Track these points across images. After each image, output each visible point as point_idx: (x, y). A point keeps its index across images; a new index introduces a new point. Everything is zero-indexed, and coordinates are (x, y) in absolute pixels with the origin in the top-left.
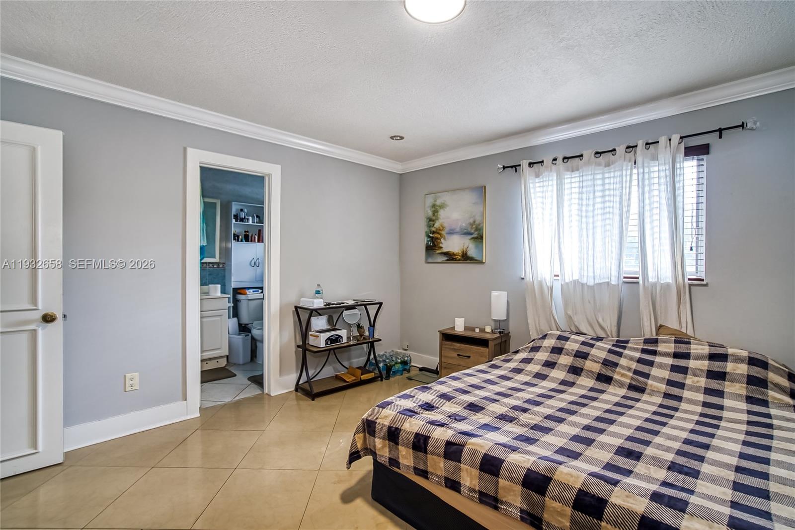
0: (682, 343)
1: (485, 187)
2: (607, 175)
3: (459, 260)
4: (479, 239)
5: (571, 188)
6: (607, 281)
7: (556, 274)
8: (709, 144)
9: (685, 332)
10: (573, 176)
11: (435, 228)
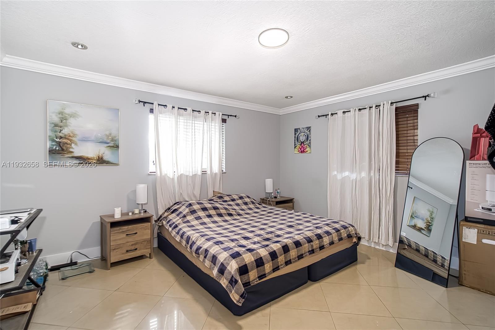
1: (118, 109)
4: (115, 147)
6: (197, 173)
8: (227, 120)
11: (62, 133)
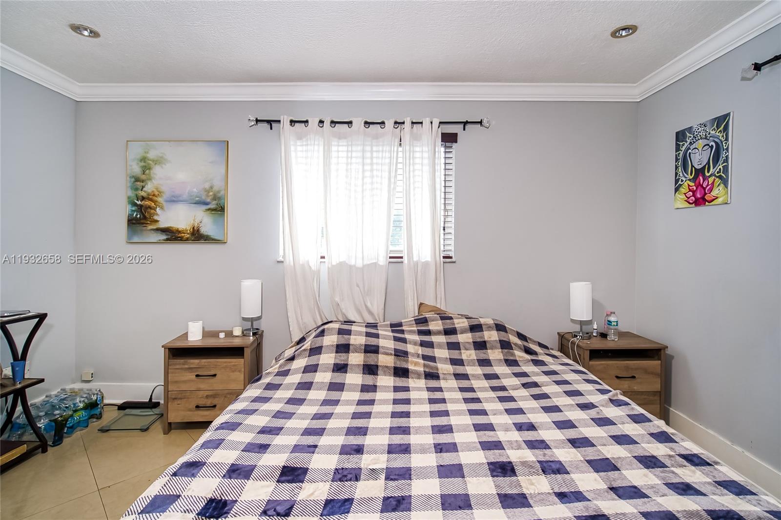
0: (447, 319)
1: (228, 142)
2: (375, 149)
3: (187, 239)
4: (219, 210)
5: (338, 157)
6: (374, 261)
7: (323, 255)
8: (457, 134)
9: (439, 307)
10: (340, 144)
11: (145, 192)
